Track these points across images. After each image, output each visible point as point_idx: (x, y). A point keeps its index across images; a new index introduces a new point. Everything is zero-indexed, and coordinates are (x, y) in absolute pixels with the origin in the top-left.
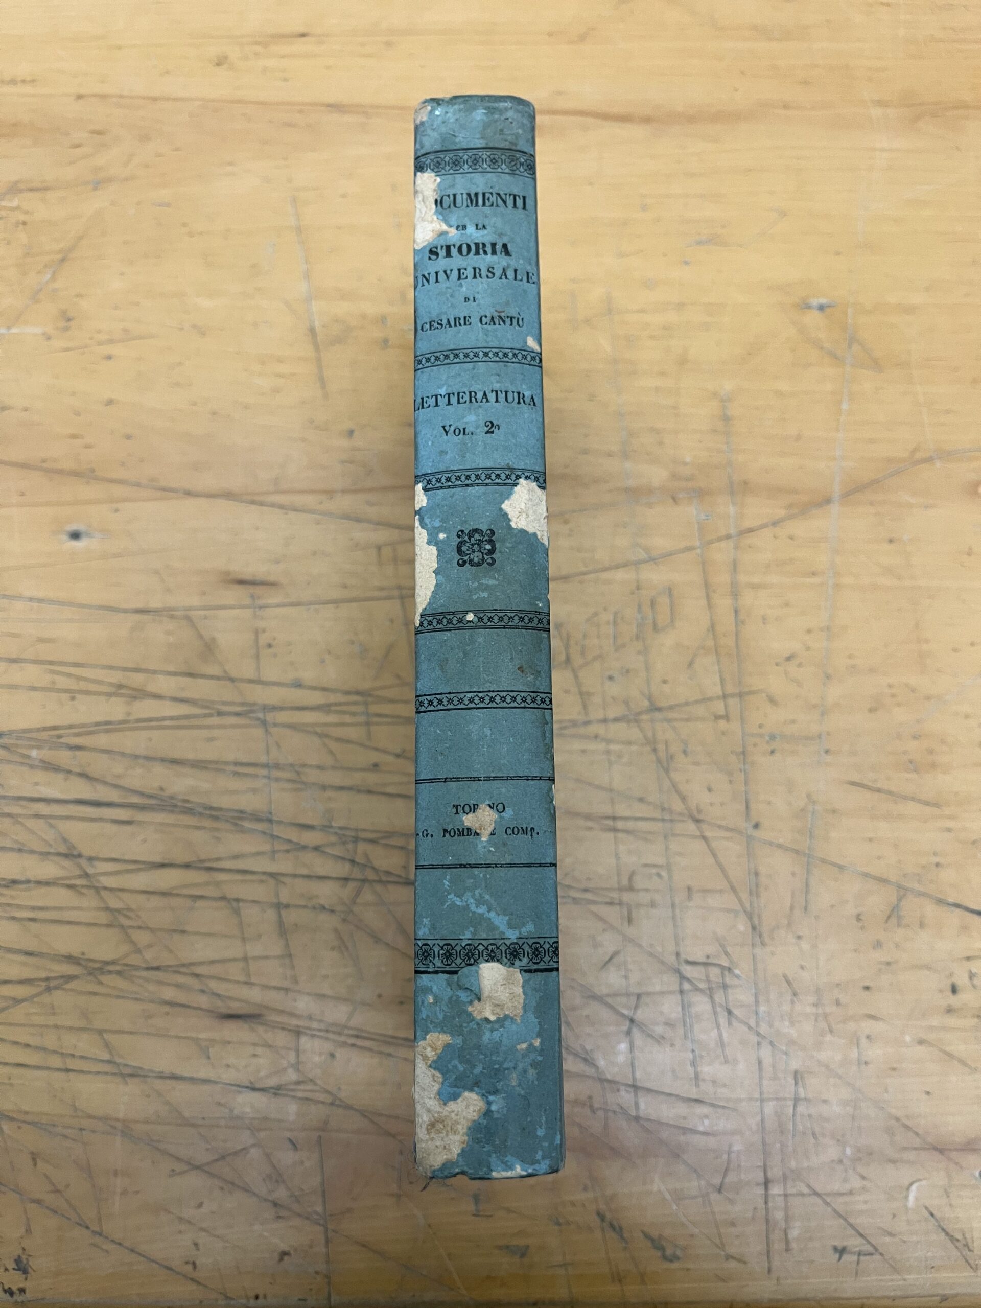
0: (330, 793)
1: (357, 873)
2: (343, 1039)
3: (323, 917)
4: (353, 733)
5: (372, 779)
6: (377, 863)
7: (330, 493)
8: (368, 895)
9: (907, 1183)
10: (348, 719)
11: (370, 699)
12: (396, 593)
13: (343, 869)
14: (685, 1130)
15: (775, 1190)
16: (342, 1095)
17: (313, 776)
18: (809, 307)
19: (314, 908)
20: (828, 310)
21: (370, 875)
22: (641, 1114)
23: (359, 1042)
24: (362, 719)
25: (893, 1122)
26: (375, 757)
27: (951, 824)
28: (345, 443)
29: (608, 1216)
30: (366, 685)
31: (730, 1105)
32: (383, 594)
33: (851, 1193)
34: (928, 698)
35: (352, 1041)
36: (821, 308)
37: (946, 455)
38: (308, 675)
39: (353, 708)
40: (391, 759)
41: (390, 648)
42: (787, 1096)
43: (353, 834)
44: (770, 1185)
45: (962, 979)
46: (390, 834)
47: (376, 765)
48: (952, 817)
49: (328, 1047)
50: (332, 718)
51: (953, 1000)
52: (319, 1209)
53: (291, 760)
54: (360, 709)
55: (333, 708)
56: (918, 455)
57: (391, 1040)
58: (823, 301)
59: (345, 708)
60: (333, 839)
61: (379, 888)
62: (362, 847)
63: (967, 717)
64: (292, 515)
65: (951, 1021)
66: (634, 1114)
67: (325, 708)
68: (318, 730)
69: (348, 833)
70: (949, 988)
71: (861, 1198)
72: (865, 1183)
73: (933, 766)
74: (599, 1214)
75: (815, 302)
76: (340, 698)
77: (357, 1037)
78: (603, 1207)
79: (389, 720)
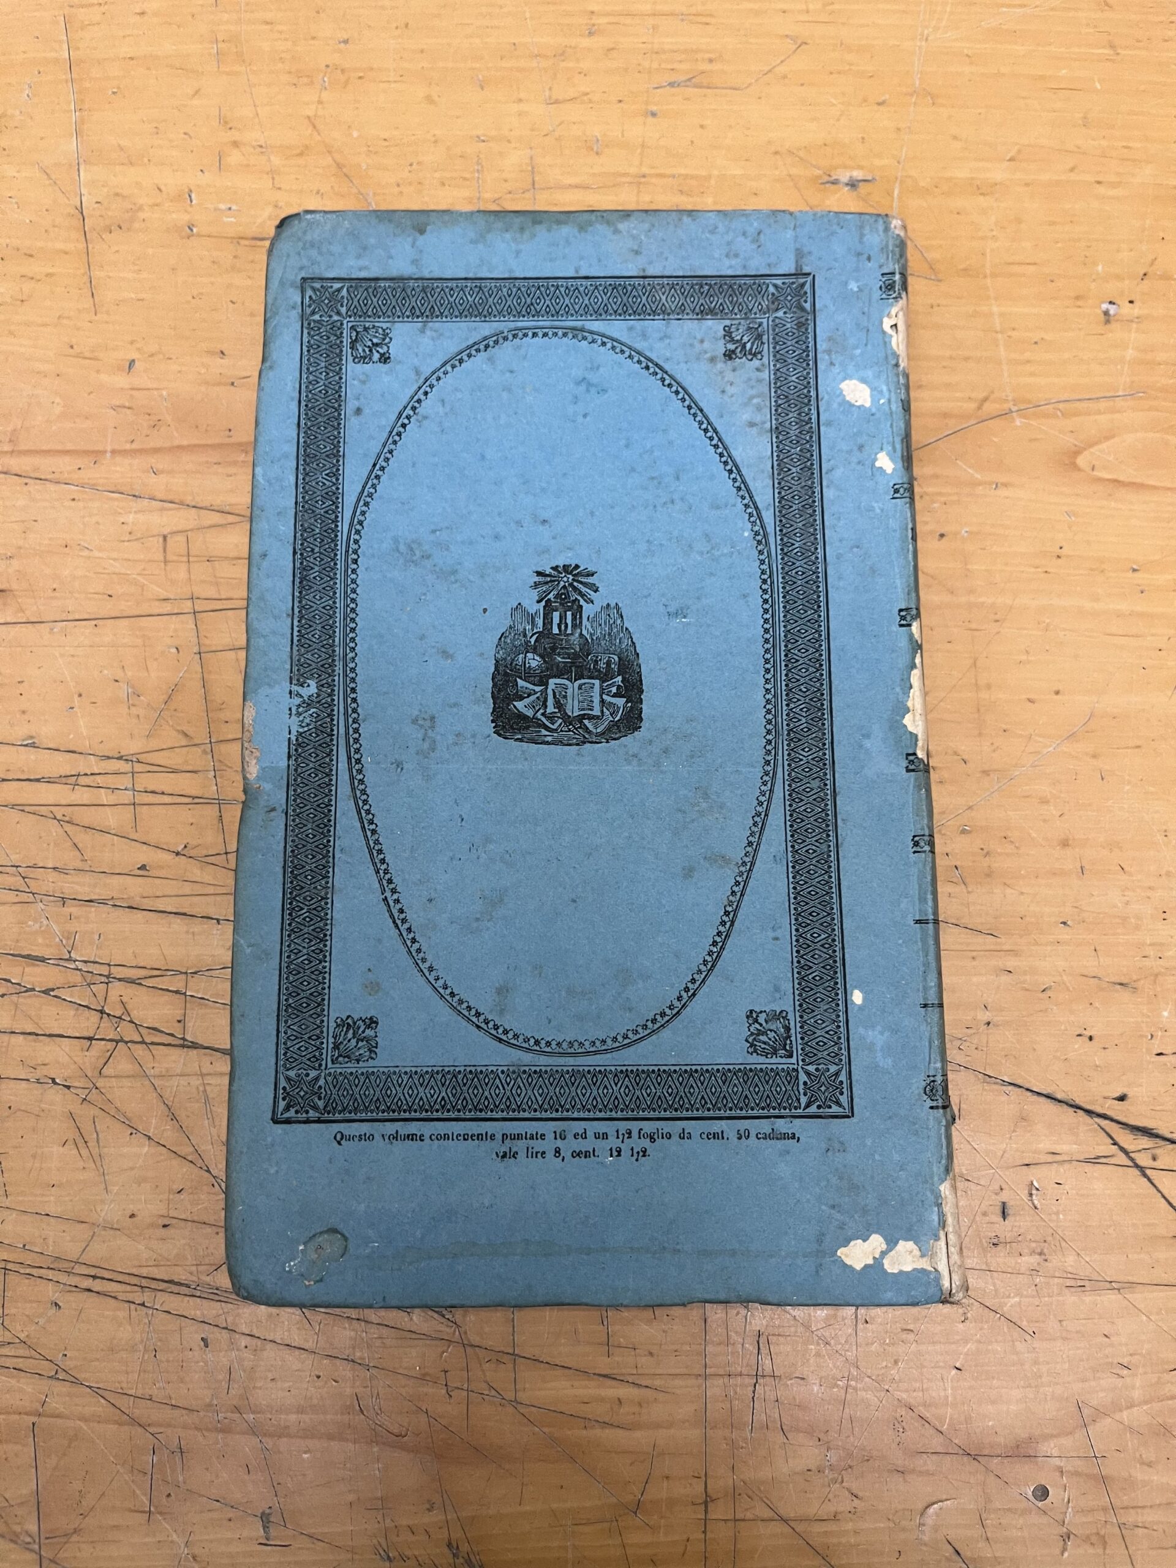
0: (72, 909)
1: (107, 1030)
2: (74, 1280)
3: (55, 1096)
4: (111, 819)
5: (135, 888)
6: (136, 1015)
7: (96, 455)
8: (122, 1064)
9: (920, 1506)
10: (104, 797)
11: (138, 767)
12: (187, 606)
13: (88, 1023)
14: (587, 1422)
15: (718, 1512)
16: (69, 1364)
17: (49, 882)
18: (835, 182)
19: (38, 1081)
20: (863, 189)
21: (130, 1034)
22: (522, 1396)
23: (97, 1285)
24: (127, 797)
25: (903, 1411)
26: (144, 855)
27: (1011, 963)
28: (122, 381)
29: (465, 1548)
30: (132, 747)
31: (657, 1383)
32: (167, 608)
33: (835, 1518)
34: (986, 773)
35: (87, 1283)
36: (853, 184)
37: (1030, 408)
38: (47, 732)
39: (111, 781)
40: (168, 857)
41: (175, 689)
42: (745, 1371)
43: (104, 970)
44: (711, 1506)
45: (1016, 1197)
46: (161, 972)
47: (143, 867)
48: (1014, 952)
49: (50, 1291)
50: (82, 795)
51: (1004, 1229)
52: (33, 1528)
53: (15, 858)
54: (126, 781)
55: (83, 780)
56: (990, 408)
57: (144, 1283)
58: (857, 174)
59: (99, 780)
60: (77, 978)
61: (139, 1051)
62: (117, 990)
63: (1044, 801)
64: (35, 487)
65: (1000, 1258)
66: (510, 1395)
67: (71, 780)
68: (59, 812)
69: (96, 969)
70: (998, 1210)
71: (850, 1526)
72: (856, 1501)
73: (989, 874)
74: (449, 1545)
75: (844, 176)
76: (95, 766)
77: (94, 1277)
78: (457, 1534)
79: (167, 799)
